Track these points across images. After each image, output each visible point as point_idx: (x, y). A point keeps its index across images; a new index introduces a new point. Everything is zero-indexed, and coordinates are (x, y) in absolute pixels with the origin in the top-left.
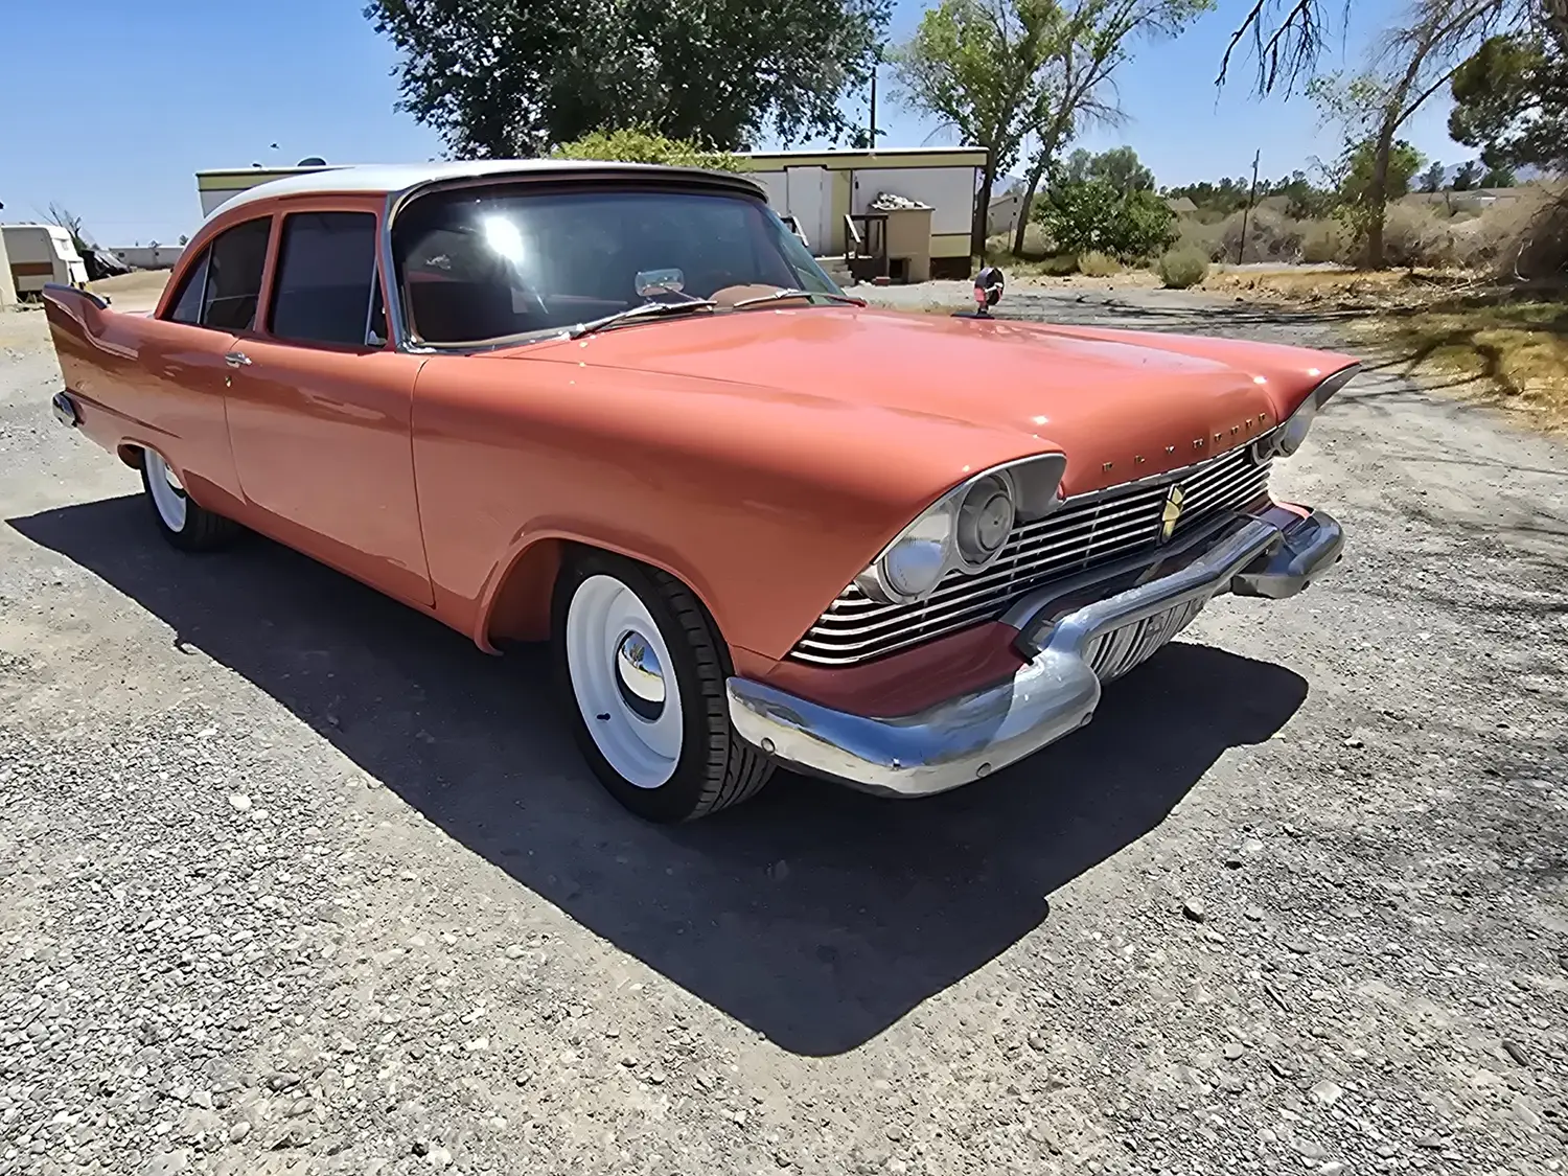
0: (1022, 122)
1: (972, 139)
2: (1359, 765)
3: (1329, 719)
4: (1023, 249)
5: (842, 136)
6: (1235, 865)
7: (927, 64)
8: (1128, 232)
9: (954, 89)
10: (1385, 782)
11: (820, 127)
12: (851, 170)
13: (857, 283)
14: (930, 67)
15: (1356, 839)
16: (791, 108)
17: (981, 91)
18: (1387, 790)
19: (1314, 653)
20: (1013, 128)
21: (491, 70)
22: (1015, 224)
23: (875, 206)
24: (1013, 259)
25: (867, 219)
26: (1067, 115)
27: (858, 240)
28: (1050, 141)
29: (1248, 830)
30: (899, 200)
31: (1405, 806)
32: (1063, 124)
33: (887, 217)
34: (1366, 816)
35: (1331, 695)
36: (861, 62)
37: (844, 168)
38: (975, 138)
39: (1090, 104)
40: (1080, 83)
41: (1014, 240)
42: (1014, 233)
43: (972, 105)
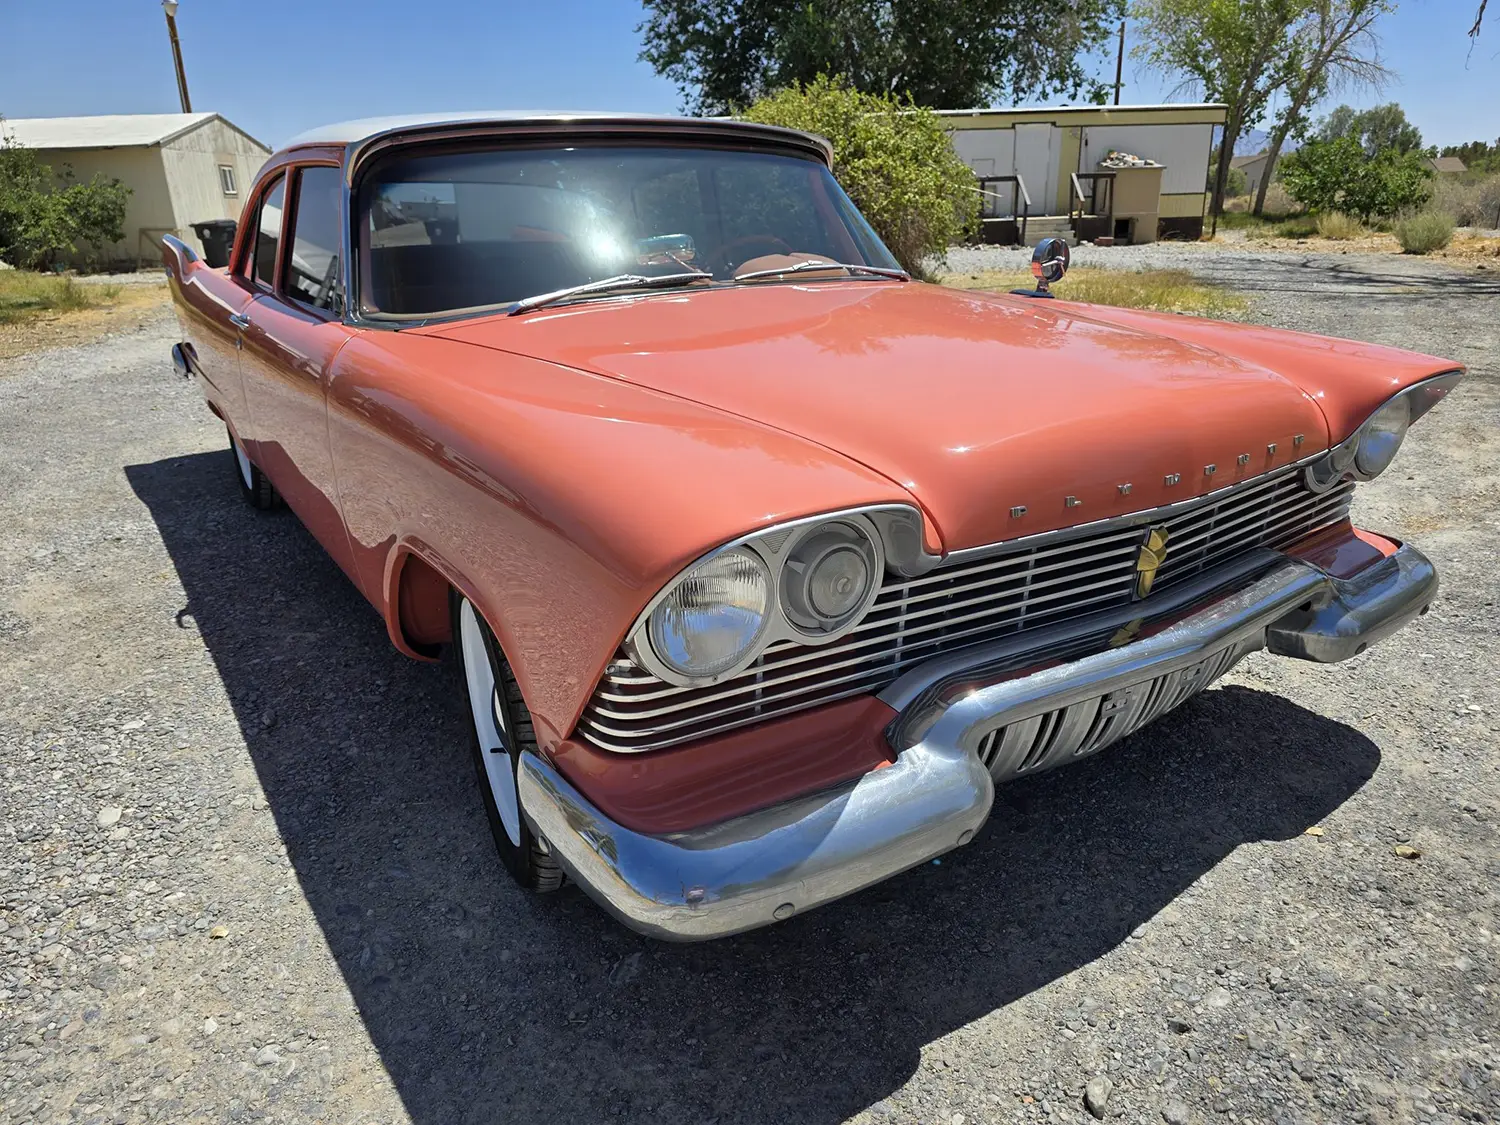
0: (1270, 77)
1: (1217, 96)
2: (1403, 886)
3: (1389, 812)
4: (1264, 210)
5: (1081, 92)
6: (1182, 1029)
7: (1174, 18)
8: (1375, 192)
9: (1201, 44)
10: (1429, 915)
11: (1057, 83)
12: (1082, 127)
13: (1078, 244)
14: (1177, 21)
15: (1358, 1006)
16: (1030, 64)
17: (1229, 45)
18: (1427, 928)
19: (1406, 714)
20: (1262, 83)
21: (730, 28)
22: (1258, 183)
23: (1105, 164)
24: (1253, 220)
25: (1096, 177)
26: (1319, 69)
27: (1082, 199)
28: (1299, 98)
29: (1219, 972)
30: (1129, 158)
31: (1443, 956)
32: (1315, 79)
33: (1114, 175)
34: (1386, 967)
35: (1405, 777)
36: (1104, 16)
37: (1074, 124)
38: (1220, 93)
39: (1347, 59)
40: (1335, 37)
41: (1254, 199)
42: (1256, 192)
43: (1219, 60)
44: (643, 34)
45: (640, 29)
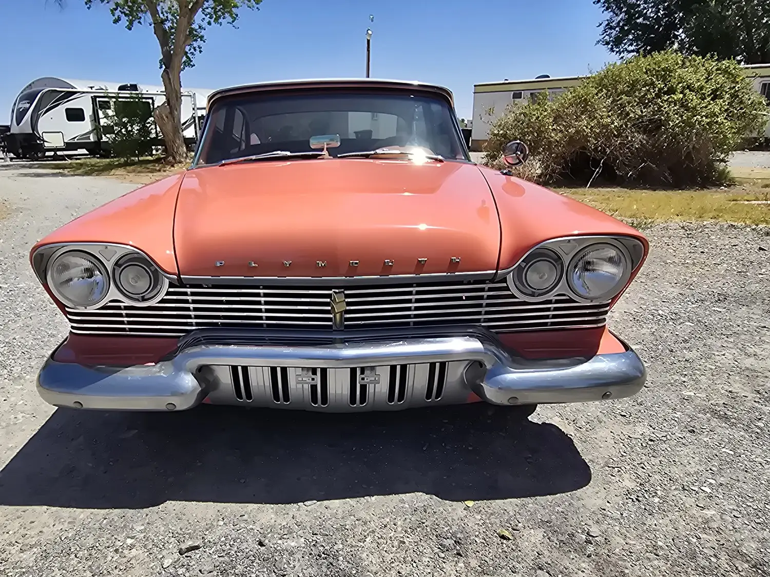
44: (602, 28)
45: (601, 25)
